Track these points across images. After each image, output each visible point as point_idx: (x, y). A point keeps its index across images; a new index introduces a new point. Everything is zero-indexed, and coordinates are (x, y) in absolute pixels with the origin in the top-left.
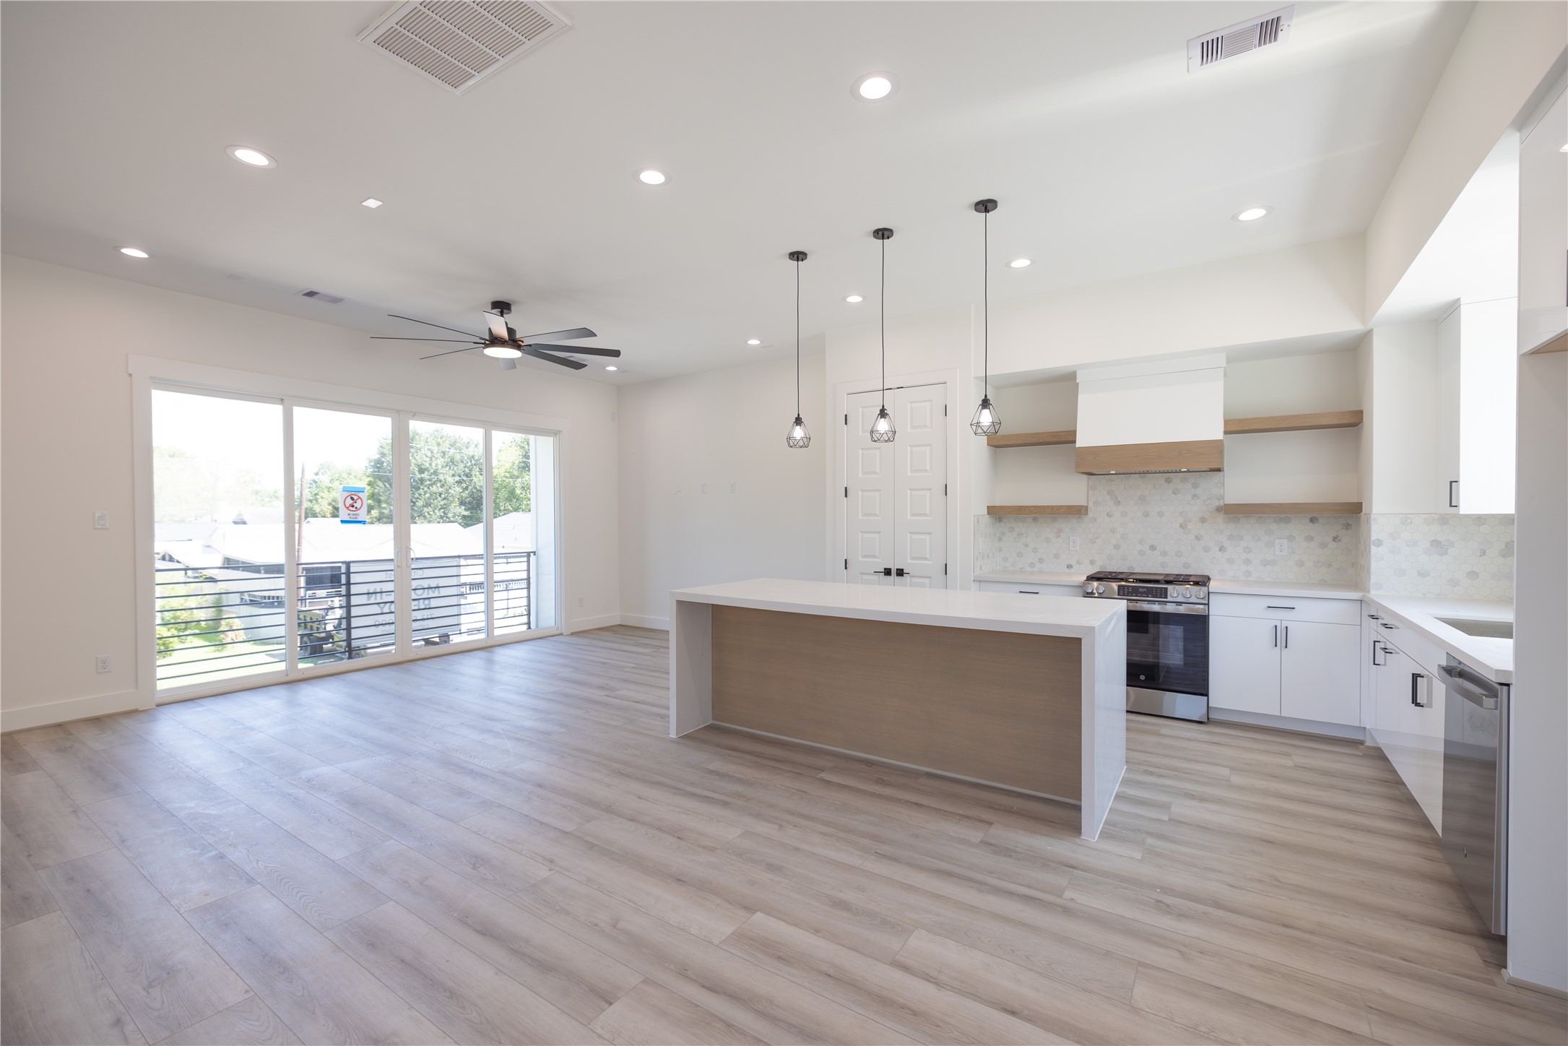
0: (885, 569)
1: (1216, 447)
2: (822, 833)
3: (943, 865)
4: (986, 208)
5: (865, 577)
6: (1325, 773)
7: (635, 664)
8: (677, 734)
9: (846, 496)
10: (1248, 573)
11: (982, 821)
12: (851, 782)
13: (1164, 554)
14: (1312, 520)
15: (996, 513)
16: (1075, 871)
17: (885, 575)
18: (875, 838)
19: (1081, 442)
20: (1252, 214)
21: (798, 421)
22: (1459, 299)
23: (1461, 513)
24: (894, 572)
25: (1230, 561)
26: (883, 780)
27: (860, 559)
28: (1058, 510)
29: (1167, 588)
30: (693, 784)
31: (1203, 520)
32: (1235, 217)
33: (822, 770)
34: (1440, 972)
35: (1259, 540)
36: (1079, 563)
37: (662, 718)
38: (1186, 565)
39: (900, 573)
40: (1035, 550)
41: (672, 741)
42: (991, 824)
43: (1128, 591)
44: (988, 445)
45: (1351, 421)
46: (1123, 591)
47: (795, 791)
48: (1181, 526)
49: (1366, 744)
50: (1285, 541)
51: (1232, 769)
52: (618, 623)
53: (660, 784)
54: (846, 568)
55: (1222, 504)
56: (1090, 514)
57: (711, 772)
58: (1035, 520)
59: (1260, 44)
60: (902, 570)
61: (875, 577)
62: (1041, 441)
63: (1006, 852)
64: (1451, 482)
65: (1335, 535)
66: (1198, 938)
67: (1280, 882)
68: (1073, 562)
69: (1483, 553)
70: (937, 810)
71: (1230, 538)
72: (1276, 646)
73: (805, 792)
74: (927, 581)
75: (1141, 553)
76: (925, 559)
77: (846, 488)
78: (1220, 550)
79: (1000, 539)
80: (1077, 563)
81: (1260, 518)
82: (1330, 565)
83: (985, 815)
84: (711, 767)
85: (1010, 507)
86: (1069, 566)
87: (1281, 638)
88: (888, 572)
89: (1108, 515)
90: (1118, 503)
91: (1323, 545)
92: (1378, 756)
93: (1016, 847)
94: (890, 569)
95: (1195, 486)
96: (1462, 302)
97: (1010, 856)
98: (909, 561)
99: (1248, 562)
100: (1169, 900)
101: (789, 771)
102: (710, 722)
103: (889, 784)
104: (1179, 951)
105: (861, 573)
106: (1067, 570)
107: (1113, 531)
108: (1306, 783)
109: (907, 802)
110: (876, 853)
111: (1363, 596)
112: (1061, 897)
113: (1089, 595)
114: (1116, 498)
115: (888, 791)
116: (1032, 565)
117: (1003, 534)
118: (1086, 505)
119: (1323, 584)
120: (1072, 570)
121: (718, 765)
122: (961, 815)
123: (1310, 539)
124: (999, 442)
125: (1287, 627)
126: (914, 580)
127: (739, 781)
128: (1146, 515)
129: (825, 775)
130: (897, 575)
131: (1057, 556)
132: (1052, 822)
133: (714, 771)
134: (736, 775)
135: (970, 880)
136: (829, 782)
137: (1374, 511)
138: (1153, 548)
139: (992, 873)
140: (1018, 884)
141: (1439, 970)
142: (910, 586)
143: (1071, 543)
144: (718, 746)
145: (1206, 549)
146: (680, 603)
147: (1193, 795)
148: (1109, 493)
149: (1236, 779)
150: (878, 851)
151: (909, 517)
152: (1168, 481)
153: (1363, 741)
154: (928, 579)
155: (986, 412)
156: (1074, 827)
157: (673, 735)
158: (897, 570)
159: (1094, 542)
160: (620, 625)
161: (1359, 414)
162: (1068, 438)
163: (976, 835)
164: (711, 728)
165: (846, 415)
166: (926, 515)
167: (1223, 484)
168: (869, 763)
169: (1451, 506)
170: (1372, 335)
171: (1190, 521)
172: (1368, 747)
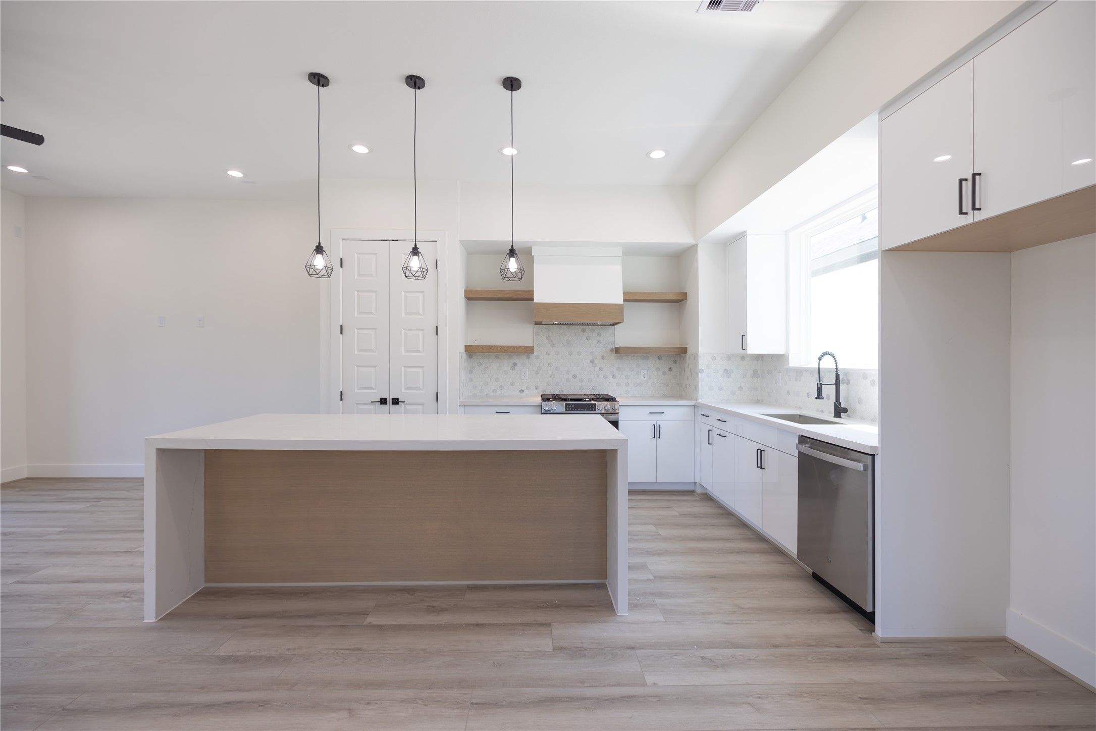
0: (381, 399)
1: (619, 309)
2: (403, 701)
3: (542, 692)
4: (512, 86)
5: (361, 407)
6: (695, 516)
7: (64, 527)
8: (156, 619)
9: (341, 333)
10: (628, 392)
11: (542, 625)
12: (404, 620)
13: (581, 381)
14: (659, 359)
15: (471, 351)
16: (638, 651)
17: (381, 404)
18: (461, 684)
19: (537, 300)
20: (658, 154)
21: (319, 249)
22: (746, 231)
23: (748, 353)
24: (389, 401)
25: (618, 384)
26: (434, 607)
27: (356, 390)
28: (517, 349)
29: (595, 404)
30: (203, 688)
31: (603, 358)
32: (648, 154)
33: (365, 613)
34: (855, 649)
35: (633, 370)
36: (528, 388)
37: (124, 596)
38: (594, 388)
39: (396, 401)
40: (497, 380)
41: (150, 628)
42: (549, 625)
43: (572, 408)
44: (465, 297)
45: (679, 299)
46: (569, 408)
47: (347, 652)
48: (591, 362)
49: (697, 492)
50: (646, 371)
51: (655, 525)
52: (25, 476)
53: (146, 707)
54: (341, 400)
55: (614, 347)
56: (535, 353)
57: (224, 660)
58: (497, 357)
59: (742, 10)
60: (397, 399)
61: (372, 407)
62: (505, 296)
63: (577, 652)
64: (742, 335)
65: (669, 367)
66: (748, 684)
67: (743, 609)
68: (524, 388)
69: (745, 376)
70: (500, 625)
71: (618, 369)
72: (654, 437)
73: (360, 649)
74: (420, 407)
75: (568, 380)
76: (418, 389)
77: (341, 326)
78: (613, 377)
79: (471, 372)
80: (527, 389)
81: (634, 356)
82: (668, 385)
83: (541, 617)
84: (223, 651)
85: (482, 346)
86: (521, 391)
87: (657, 432)
88: (383, 401)
89: (546, 353)
90: (553, 345)
91: (664, 373)
92: (707, 498)
93: (582, 643)
94: (386, 399)
95: (599, 335)
96: (747, 233)
97: (585, 656)
98: (404, 391)
99: (627, 384)
100: (709, 653)
101: (329, 627)
102: (202, 585)
103: (440, 611)
104: (749, 704)
105: (357, 404)
106: (520, 394)
107: (550, 365)
108: (694, 526)
109: (468, 625)
110: (473, 704)
111: (696, 403)
112: (646, 685)
113: (547, 412)
114: (552, 342)
115: (445, 619)
116: (495, 391)
117: (473, 367)
118: (531, 345)
119: (665, 397)
120: (523, 394)
121: (231, 646)
122: (521, 624)
123: (658, 369)
124: (472, 297)
125: (660, 425)
126: (408, 407)
127: (270, 660)
128: (571, 354)
129: (372, 620)
130: (393, 404)
131: (512, 384)
132: (590, 606)
133: (230, 657)
134: (263, 653)
135: (572, 699)
136: (380, 627)
137: (700, 352)
138: (575, 376)
139: (583, 682)
140: (609, 686)
141: (854, 647)
142: (405, 413)
143: (522, 374)
144: (223, 617)
145: (605, 377)
146: (163, 453)
147: (651, 552)
148: (548, 338)
149: (663, 532)
150: (474, 701)
151: (403, 353)
152: (584, 331)
153: (694, 490)
154: (422, 406)
155: (513, 260)
156: (607, 607)
157: (150, 617)
158: (393, 399)
159: (538, 373)
160: (27, 479)
161: (685, 295)
162: (527, 297)
163: (545, 643)
164: (205, 594)
165: (341, 259)
166: (418, 351)
167: (614, 334)
168: (410, 591)
169: (742, 349)
170: (698, 247)
171: (596, 358)
172: (699, 494)
